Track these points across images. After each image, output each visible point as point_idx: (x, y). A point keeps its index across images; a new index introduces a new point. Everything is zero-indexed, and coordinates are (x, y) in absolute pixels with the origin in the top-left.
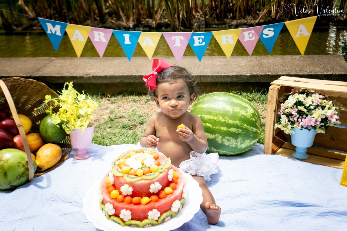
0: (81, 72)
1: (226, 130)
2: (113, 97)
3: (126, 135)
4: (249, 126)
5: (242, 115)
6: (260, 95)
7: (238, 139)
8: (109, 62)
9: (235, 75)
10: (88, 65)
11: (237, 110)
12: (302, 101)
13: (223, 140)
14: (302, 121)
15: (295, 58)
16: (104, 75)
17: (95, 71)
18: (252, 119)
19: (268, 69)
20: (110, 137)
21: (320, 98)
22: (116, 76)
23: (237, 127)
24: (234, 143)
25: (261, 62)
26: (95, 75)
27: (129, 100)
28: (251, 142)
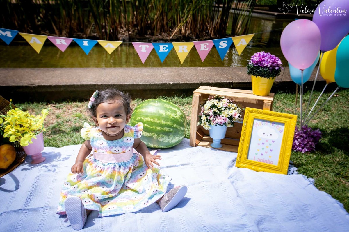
0: (26, 82)
1: (161, 129)
2: (58, 104)
3: (75, 136)
4: (178, 126)
5: (173, 117)
6: (181, 99)
7: (170, 136)
8: (51, 73)
9: (161, 84)
10: (32, 75)
11: (169, 113)
12: (215, 105)
13: (158, 137)
14: (216, 120)
15: (205, 69)
16: (49, 85)
17: (39, 81)
18: (180, 120)
19: (186, 78)
20: (61, 139)
21: (228, 102)
22: (60, 85)
23: (169, 126)
24: (167, 140)
25: (179, 73)
26: (40, 84)
27: (72, 106)
28: (180, 138)
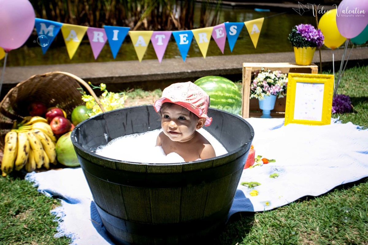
1: (225, 101)
7: (233, 107)
12: (268, 76)
14: (271, 89)
21: (279, 73)
24: (231, 111)
